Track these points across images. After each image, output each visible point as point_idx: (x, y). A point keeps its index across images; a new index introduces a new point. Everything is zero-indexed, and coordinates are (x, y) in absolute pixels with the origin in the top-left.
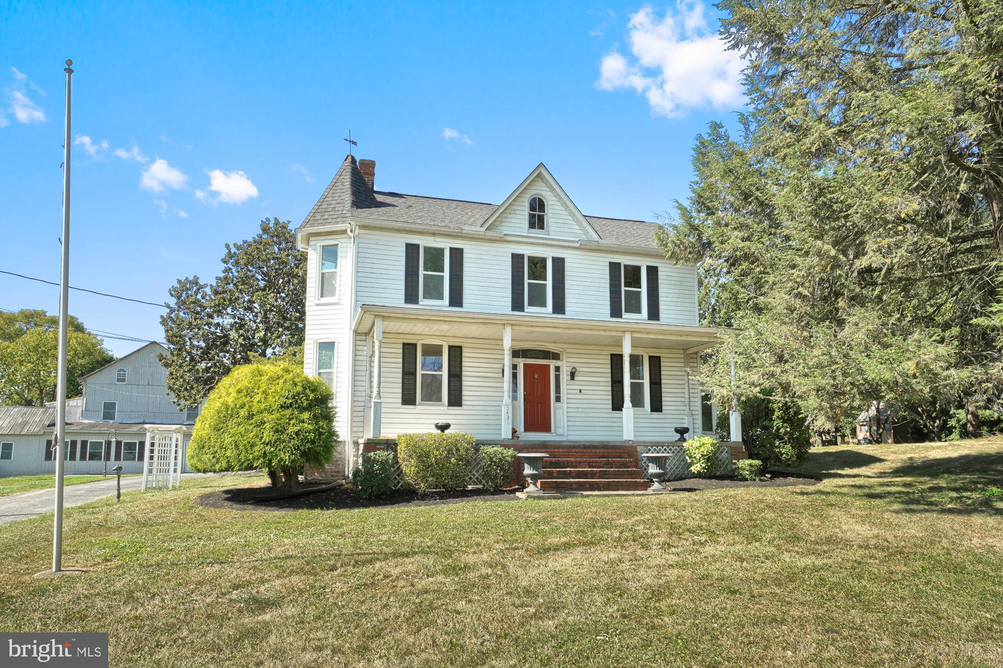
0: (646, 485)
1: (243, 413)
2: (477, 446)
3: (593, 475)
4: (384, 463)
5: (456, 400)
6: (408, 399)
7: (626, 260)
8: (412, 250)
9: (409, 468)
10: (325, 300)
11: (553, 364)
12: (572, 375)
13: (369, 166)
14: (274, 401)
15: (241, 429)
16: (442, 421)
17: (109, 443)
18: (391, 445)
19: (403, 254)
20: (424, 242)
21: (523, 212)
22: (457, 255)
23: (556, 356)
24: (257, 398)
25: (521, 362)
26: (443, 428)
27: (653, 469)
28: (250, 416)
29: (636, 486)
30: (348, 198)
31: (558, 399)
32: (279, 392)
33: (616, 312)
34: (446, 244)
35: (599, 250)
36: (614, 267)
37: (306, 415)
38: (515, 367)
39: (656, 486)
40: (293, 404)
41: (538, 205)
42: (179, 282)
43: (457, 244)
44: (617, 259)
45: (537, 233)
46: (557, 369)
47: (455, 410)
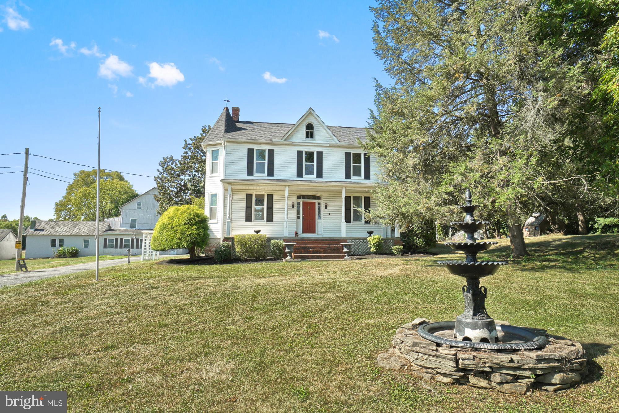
0: (342, 257)
1: (169, 226)
2: (269, 239)
3: (320, 252)
4: (227, 247)
5: (270, 219)
6: (248, 218)
7: (352, 151)
8: (251, 151)
9: (238, 249)
10: (214, 175)
11: (317, 201)
12: (326, 207)
13: (236, 111)
14: (182, 221)
15: (169, 233)
16: (257, 229)
17: (133, 240)
18: (232, 239)
19: (246, 153)
20: (256, 147)
21: (303, 130)
22: (271, 152)
23: (319, 198)
24: (175, 220)
25: (301, 201)
26: (258, 232)
27: (345, 250)
28: (172, 228)
29: (339, 257)
30: (223, 128)
31: (319, 218)
32: (185, 217)
33: (348, 176)
34: (266, 148)
35: (340, 147)
36: (347, 155)
37: (194, 227)
38: (299, 203)
39: (346, 257)
40: (189, 223)
41: (310, 127)
42: (164, 158)
43: (271, 147)
44: (348, 151)
45: (310, 140)
46: (319, 204)
47: (270, 224)
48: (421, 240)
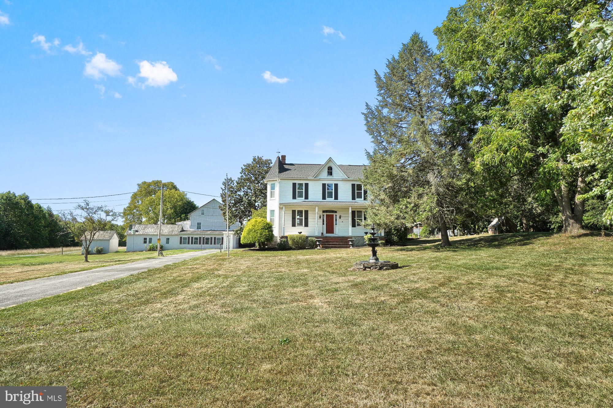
0: (349, 247)
1: (253, 230)
2: (307, 237)
3: (336, 244)
4: (284, 241)
5: (306, 225)
6: (294, 225)
7: (356, 183)
8: (294, 185)
9: (290, 242)
10: (272, 199)
11: (334, 214)
12: (340, 218)
13: (284, 157)
14: (260, 228)
15: (253, 234)
16: (300, 231)
18: (286, 237)
19: (292, 186)
20: (297, 182)
21: (326, 171)
22: (307, 185)
23: (336, 212)
24: (256, 227)
25: (325, 214)
26: (300, 233)
27: (350, 243)
28: (255, 231)
29: (347, 247)
30: (277, 170)
31: (336, 224)
32: (261, 225)
33: (353, 198)
34: (304, 182)
35: (348, 181)
36: (353, 185)
37: (267, 231)
38: (324, 215)
39: (351, 247)
40: (264, 228)
41: (330, 169)
43: (307, 182)
44: (354, 183)
45: (330, 177)
46: (336, 216)
47: (306, 228)
48: (396, 237)
